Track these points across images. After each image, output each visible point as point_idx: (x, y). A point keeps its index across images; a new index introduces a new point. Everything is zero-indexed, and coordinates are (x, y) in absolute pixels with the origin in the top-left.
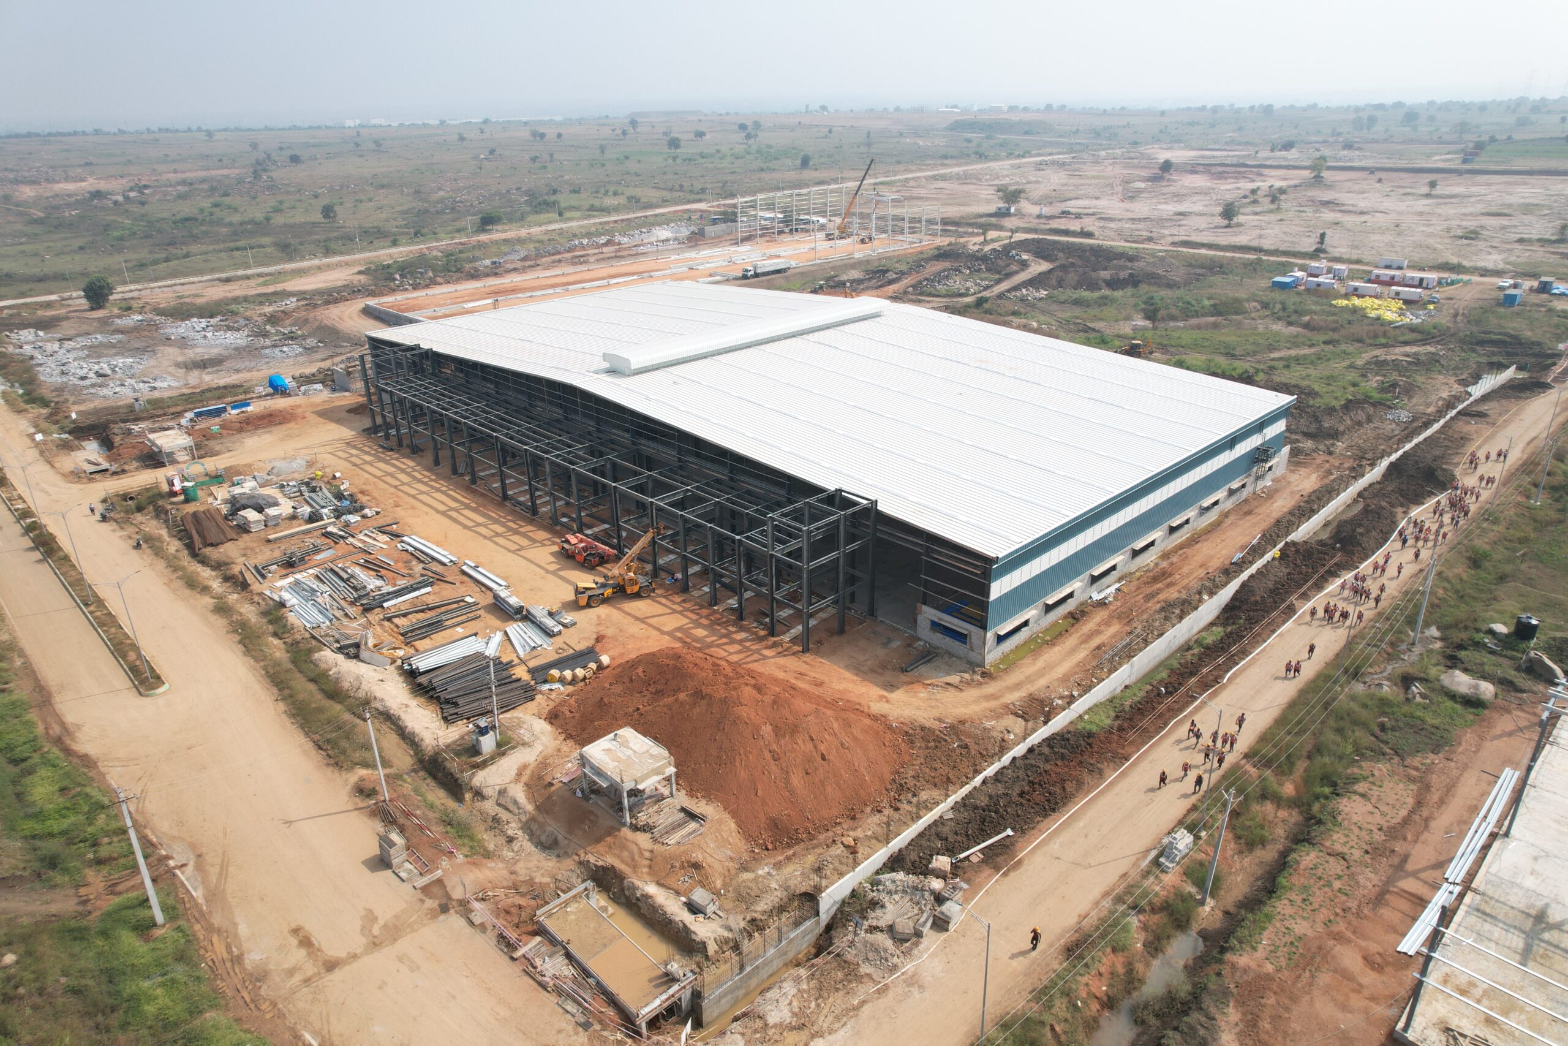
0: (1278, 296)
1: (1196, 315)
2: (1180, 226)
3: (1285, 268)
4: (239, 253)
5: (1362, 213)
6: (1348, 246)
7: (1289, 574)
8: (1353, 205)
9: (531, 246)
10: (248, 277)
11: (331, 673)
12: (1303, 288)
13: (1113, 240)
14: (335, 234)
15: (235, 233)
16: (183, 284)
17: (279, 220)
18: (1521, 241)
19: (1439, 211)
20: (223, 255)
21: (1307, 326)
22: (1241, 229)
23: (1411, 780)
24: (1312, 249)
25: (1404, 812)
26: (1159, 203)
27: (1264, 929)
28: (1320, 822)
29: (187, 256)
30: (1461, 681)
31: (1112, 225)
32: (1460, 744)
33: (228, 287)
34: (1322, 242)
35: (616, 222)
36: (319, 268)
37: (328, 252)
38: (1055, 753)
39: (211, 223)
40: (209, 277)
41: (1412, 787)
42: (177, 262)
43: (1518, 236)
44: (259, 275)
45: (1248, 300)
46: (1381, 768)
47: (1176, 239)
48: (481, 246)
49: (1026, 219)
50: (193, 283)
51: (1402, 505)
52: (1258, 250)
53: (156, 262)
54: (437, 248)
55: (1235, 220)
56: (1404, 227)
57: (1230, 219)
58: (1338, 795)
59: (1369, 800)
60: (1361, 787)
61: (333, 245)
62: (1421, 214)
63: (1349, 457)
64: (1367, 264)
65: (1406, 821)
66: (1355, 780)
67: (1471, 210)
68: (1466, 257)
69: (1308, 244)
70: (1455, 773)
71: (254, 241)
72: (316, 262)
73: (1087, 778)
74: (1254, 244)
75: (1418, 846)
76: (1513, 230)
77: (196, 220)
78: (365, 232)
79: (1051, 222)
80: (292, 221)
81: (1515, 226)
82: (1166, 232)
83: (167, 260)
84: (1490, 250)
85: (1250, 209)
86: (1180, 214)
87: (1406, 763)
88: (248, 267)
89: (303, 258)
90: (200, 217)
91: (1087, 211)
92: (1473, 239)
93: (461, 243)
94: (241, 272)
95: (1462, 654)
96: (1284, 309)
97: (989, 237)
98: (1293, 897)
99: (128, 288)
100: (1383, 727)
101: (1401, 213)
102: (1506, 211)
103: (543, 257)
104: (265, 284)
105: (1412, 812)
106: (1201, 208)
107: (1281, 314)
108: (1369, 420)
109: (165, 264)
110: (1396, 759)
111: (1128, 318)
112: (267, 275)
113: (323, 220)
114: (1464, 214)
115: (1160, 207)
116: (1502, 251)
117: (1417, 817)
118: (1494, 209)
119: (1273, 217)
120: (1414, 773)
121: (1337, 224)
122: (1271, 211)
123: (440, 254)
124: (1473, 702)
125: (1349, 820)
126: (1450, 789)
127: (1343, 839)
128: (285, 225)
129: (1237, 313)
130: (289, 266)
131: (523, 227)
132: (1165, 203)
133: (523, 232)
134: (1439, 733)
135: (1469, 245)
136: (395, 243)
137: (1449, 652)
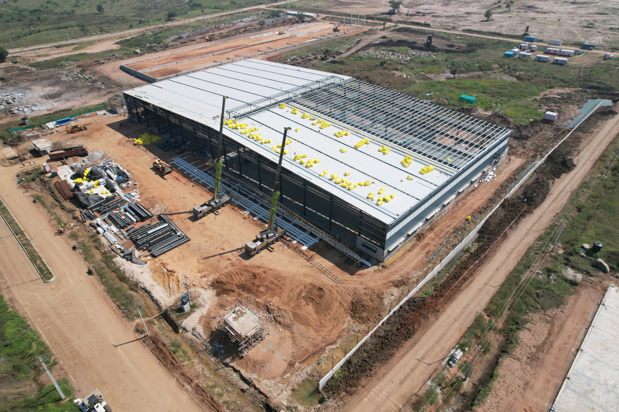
0: (507, 61)
1: (472, 71)
2: (467, 20)
3: (510, 46)
4: (62, 30)
5: (545, 13)
6: (538, 32)
7: (505, 215)
8: (541, 8)
9: (190, 29)
10: (67, 45)
11: (121, 269)
12: (517, 56)
13: (438, 28)
14: (104, 20)
15: (59, 19)
16: (39, 49)
17: (78, 12)
18: (611, 29)
19: (578, 12)
20: (55, 31)
21: (518, 78)
22: (493, 22)
23: (547, 322)
24: (523, 34)
25: (543, 338)
26: (459, 7)
27: (488, 395)
28: (511, 343)
29: (39, 31)
30: (570, 273)
31: (438, 20)
32: (567, 304)
33: (59, 51)
34: (527, 31)
35: (226, 15)
36: (99, 41)
37: (102, 31)
38: (410, 309)
39: (48, 13)
40: (50, 45)
41: (547, 325)
42: (34, 35)
43: (610, 26)
44: (73, 44)
45: (494, 64)
46: (536, 316)
47: (465, 28)
48: (169, 29)
49: (402, 16)
50: (43, 48)
51: (552, 179)
52: (499, 35)
53: (25, 35)
54: (149, 30)
55: (491, 18)
56: (562, 21)
57: (488, 18)
58: (519, 329)
59: (531, 332)
60: (528, 325)
61: (104, 27)
62: (570, 13)
63: (532, 150)
64: (545, 42)
65: (544, 343)
66: (526, 322)
67: (591, 11)
68: (586, 38)
69: (520, 32)
70: (564, 318)
71: (67, 24)
72: (96, 37)
73: (423, 321)
74: (498, 31)
75: (548, 355)
76: (608, 23)
77: (40, 11)
78: (118, 19)
79: (412, 18)
80: (83, 12)
81: (609, 20)
82: (461, 24)
83: (30, 34)
84: (597, 34)
85: (497, 10)
86: (468, 13)
87: (546, 313)
88: (67, 40)
89: (91, 35)
90: (42, 9)
91: (428, 12)
92: (591, 28)
93: (160, 27)
94: (64, 43)
95: (571, 258)
96: (509, 68)
97: (386, 26)
98: (500, 380)
99: (14, 51)
100: (538, 295)
101: (561, 13)
102: (606, 12)
103: (196, 35)
104: (76, 49)
105: (547, 338)
106: (476, 10)
107: (507, 70)
108: (541, 130)
109: (29, 36)
110: (542, 311)
111: (444, 72)
112: (76, 44)
113: (98, 12)
114: (588, 14)
115: (459, 9)
116: (603, 35)
117: (548, 341)
118: (601, 11)
119: (507, 15)
120: (549, 318)
121: (534, 19)
122: (506, 12)
123: (151, 33)
124: (573, 283)
125: (523, 342)
126: (562, 326)
127: (520, 352)
128: (81, 15)
129: (489, 70)
130: (85, 39)
131: (186, 18)
132: (461, 7)
133: (187, 21)
134: (559, 298)
135: (589, 31)
136: (131, 27)
137: (566, 256)
